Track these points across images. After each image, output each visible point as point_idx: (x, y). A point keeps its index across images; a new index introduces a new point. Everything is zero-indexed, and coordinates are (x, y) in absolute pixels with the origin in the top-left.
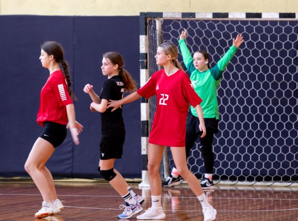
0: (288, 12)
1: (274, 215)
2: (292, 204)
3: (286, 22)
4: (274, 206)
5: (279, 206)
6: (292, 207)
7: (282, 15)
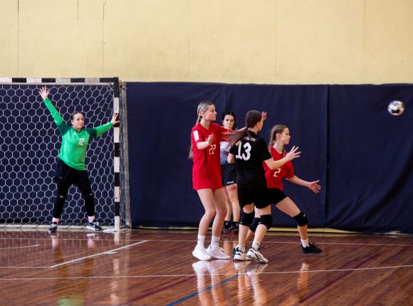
0: (20, 77)
1: (7, 253)
2: (23, 243)
3: (18, 85)
4: (7, 245)
5: (11, 245)
6: (23, 246)
7: (14, 80)
